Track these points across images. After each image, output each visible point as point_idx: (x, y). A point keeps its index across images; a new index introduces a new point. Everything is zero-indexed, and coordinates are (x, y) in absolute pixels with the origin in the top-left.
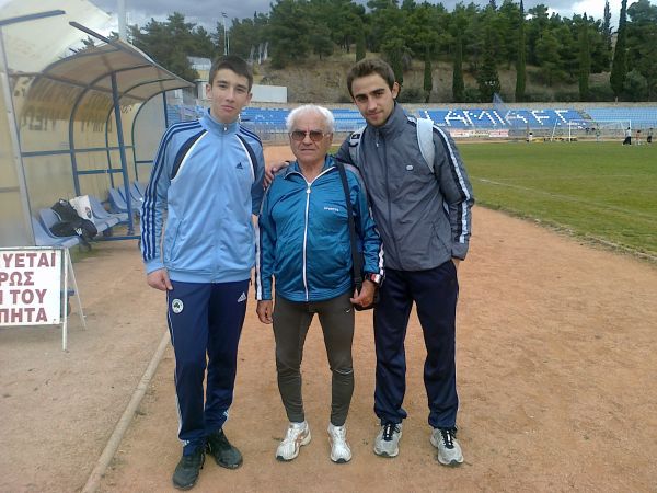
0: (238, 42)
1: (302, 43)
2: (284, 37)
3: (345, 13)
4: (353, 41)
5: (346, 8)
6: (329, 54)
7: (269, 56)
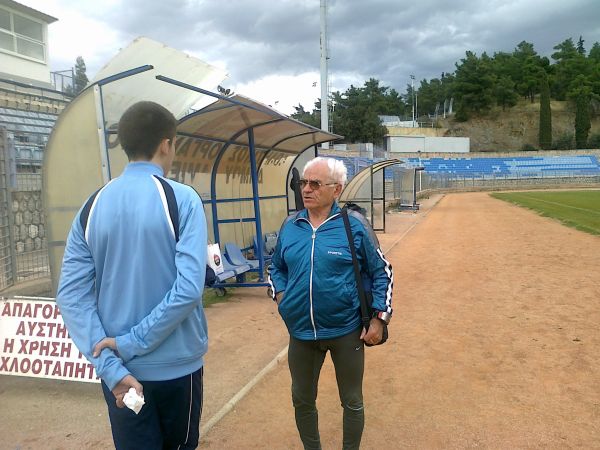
0: (425, 101)
1: (485, 96)
2: (469, 92)
3: (529, 65)
4: (538, 91)
5: (530, 61)
6: (512, 105)
7: (453, 110)
